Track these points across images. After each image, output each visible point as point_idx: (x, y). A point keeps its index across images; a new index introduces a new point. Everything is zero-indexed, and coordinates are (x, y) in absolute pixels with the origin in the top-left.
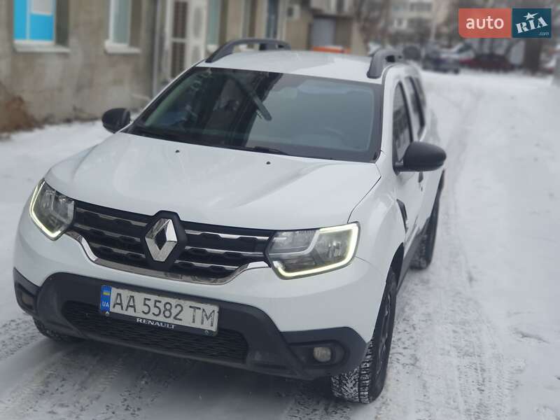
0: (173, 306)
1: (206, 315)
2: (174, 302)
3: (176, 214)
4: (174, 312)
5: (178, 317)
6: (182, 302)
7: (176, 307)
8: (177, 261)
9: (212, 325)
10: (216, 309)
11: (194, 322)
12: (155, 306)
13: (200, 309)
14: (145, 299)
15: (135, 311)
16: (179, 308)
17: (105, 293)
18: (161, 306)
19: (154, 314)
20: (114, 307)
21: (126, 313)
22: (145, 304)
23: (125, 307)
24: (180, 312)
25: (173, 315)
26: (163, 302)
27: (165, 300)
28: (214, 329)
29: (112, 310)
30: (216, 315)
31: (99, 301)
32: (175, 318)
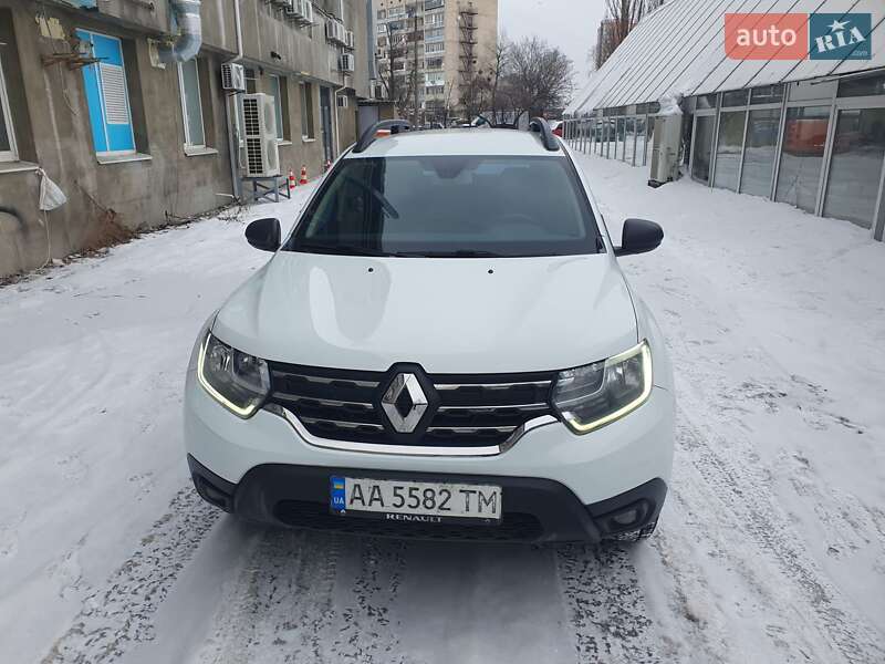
0: (437, 493)
1: (485, 500)
2: (436, 487)
3: (418, 365)
4: (439, 500)
5: (445, 506)
6: (448, 486)
7: (441, 493)
8: (430, 429)
9: (494, 512)
10: (498, 490)
11: (468, 510)
12: (411, 496)
13: (474, 492)
14: (395, 488)
15: (383, 505)
16: (445, 495)
17: (337, 486)
18: (419, 494)
19: (410, 506)
20: (352, 502)
21: (369, 509)
22: (396, 495)
23: (367, 502)
24: (447, 500)
25: (438, 504)
26: (422, 489)
27: (423, 486)
28: (497, 516)
29: (348, 507)
30: (499, 497)
31: (329, 497)
32: (441, 508)
